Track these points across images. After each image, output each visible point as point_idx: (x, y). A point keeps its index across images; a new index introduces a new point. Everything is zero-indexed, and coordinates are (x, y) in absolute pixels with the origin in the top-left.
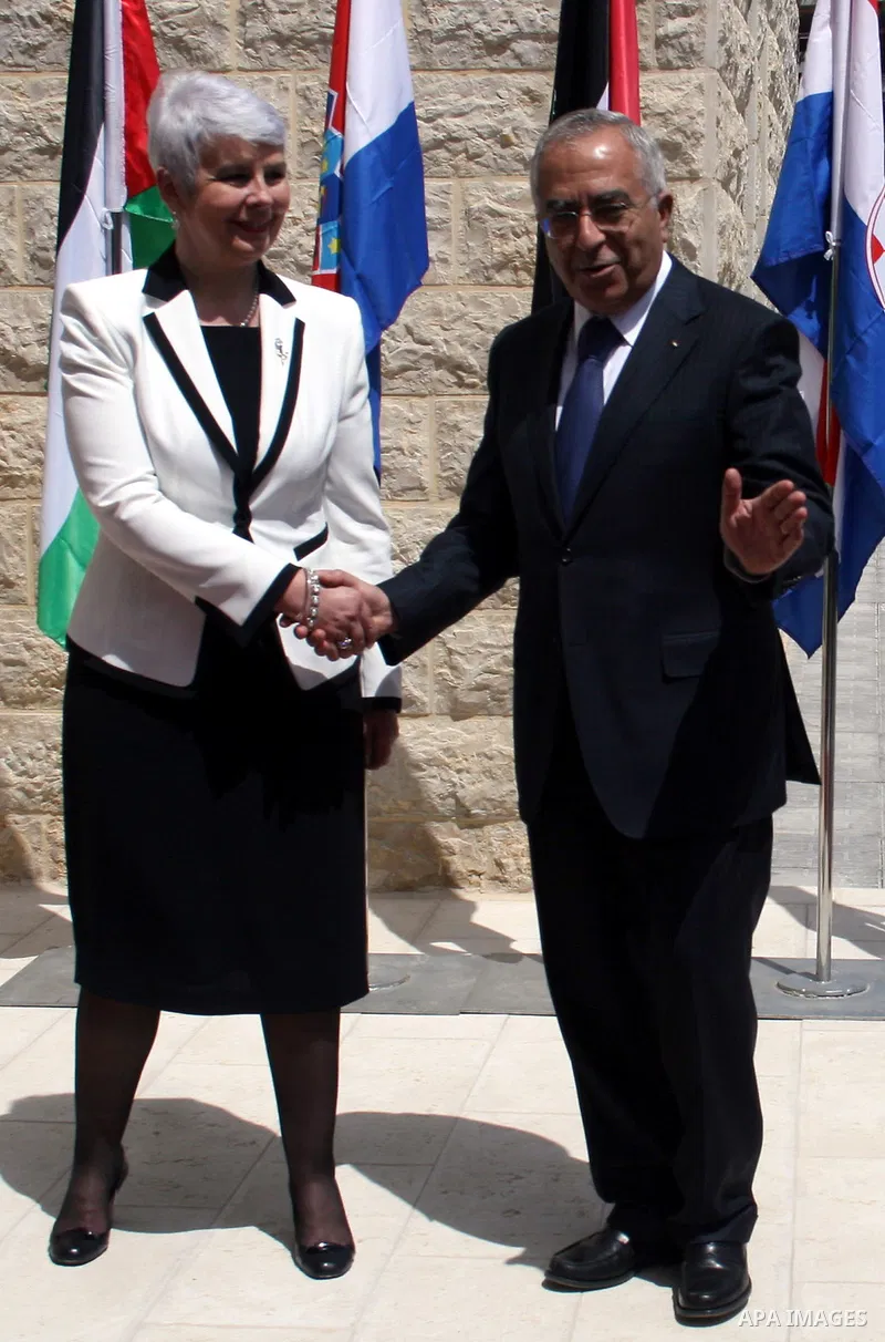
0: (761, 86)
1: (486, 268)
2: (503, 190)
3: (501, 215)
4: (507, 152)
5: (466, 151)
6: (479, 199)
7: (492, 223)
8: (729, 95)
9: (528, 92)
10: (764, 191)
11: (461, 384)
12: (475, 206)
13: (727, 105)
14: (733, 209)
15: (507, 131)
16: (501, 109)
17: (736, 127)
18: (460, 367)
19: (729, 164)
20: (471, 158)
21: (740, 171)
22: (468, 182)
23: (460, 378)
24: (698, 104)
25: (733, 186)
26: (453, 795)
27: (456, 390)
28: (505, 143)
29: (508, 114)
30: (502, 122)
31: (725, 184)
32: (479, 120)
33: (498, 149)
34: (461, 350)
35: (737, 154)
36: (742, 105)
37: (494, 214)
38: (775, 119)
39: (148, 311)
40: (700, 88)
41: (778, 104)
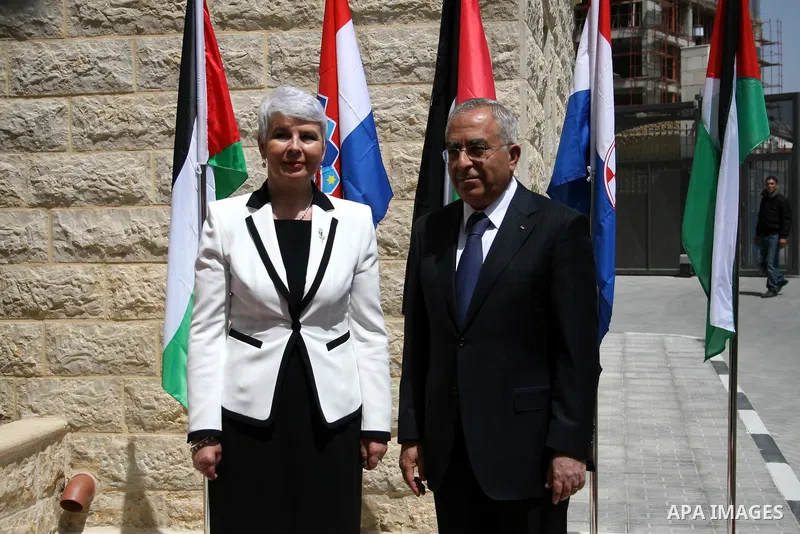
0: (552, 88)
1: (402, 190)
2: (410, 148)
3: (410, 162)
4: (413, 127)
5: (390, 127)
6: (398, 153)
7: (405, 166)
8: (533, 93)
9: (423, 95)
10: (553, 143)
11: (389, 254)
12: (396, 157)
13: (532, 98)
14: (537, 155)
15: (412, 116)
16: (409, 104)
17: (538, 110)
18: (388, 244)
19: (534, 131)
20: (392, 132)
21: (540, 134)
22: (392, 144)
23: (388, 250)
24: (516, 98)
25: (537, 143)
26: (386, 480)
27: (387, 257)
28: (412, 122)
29: (413, 107)
30: (409, 112)
31: (532, 142)
32: (396, 111)
33: (408, 126)
34: (389, 235)
35: (538, 125)
36: (541, 99)
37: (406, 161)
38: (560, 104)
40: (517, 90)
41: (562, 97)
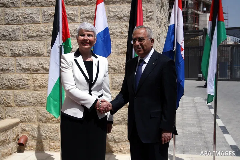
0: (163, 24)
1: (119, 53)
2: (122, 41)
3: (121, 45)
4: (122, 35)
5: (116, 35)
6: (118, 42)
7: (120, 46)
8: (158, 25)
9: (126, 25)
10: (163, 41)
11: (115, 72)
12: (117, 43)
13: (157, 27)
14: (159, 44)
15: (122, 32)
16: (121, 28)
17: (159, 30)
18: (115, 69)
19: (158, 36)
20: (116, 36)
21: (160, 38)
22: (116, 40)
23: (115, 71)
24: (153, 27)
25: (158, 40)
26: (113, 138)
27: (114, 73)
28: (122, 33)
29: (122, 29)
30: (121, 30)
31: (157, 40)
32: (118, 30)
33: (121, 34)
34: (115, 66)
35: (159, 35)
36: (160, 27)
37: (120, 45)
38: (165, 29)
39: (75, 58)
40: (153, 24)
41: (165, 27)
